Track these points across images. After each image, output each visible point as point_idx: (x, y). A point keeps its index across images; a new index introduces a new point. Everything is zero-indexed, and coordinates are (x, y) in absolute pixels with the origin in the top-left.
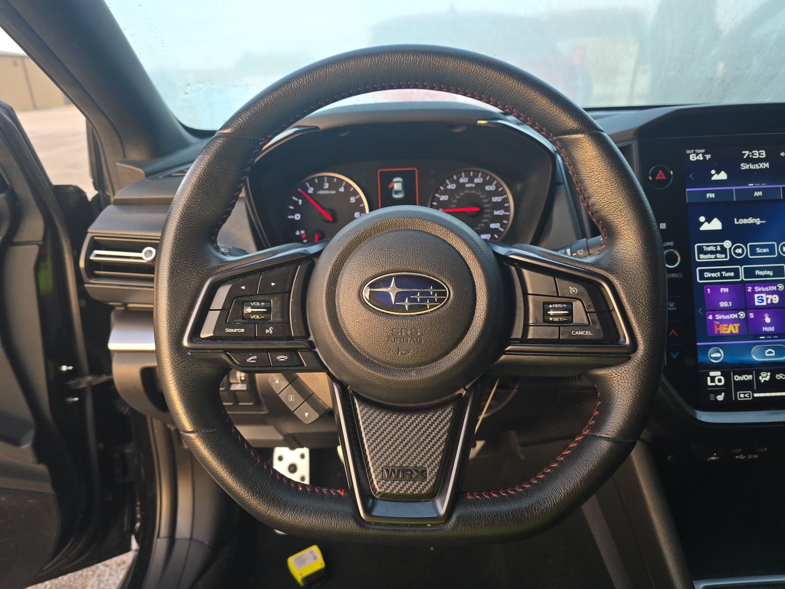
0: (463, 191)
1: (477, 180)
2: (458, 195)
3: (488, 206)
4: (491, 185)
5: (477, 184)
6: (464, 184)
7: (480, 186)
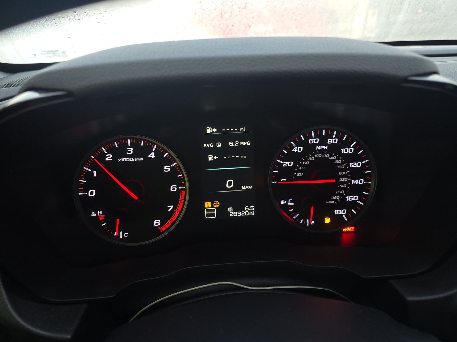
0: (313, 156)
1: (331, 141)
2: (306, 160)
3: (345, 173)
4: (349, 147)
5: (331, 146)
6: (314, 145)
7: (334, 149)
